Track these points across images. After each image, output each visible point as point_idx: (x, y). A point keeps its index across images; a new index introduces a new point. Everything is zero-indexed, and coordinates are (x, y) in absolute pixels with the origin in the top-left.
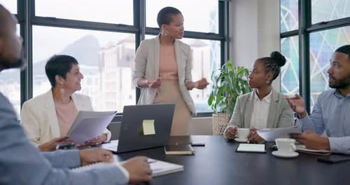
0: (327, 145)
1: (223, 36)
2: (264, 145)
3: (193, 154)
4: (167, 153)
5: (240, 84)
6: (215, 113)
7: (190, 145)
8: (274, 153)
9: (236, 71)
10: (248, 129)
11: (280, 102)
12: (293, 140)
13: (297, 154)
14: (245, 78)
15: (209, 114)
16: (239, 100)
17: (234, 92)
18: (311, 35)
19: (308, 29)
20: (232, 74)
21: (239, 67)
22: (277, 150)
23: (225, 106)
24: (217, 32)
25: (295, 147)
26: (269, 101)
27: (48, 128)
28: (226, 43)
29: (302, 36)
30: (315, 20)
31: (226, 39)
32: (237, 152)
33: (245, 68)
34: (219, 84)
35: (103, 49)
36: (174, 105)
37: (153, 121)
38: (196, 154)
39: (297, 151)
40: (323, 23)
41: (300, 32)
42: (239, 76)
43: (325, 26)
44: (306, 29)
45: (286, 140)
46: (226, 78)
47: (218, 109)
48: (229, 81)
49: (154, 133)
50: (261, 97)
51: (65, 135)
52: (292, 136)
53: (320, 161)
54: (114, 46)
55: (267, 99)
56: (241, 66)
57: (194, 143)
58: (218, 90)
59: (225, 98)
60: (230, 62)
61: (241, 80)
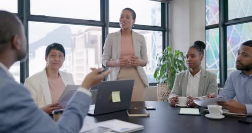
0: (245, 110)
1: (164, 28)
2: (198, 109)
3: (148, 116)
4: (130, 115)
5: (177, 63)
6: (158, 83)
7: (145, 109)
8: (207, 116)
9: (174, 54)
10: (186, 98)
11: (207, 77)
12: (221, 107)
13: (223, 117)
14: (180, 58)
15: (154, 84)
16: (178, 76)
17: (173, 68)
18: (228, 27)
19: (226, 24)
20: (171, 56)
21: (176, 51)
22: (208, 113)
23: (166, 79)
24: (160, 25)
25: (222, 112)
26: (199, 77)
27: (43, 97)
28: (166, 33)
29: (222, 28)
30: (231, 17)
31: (167, 30)
32: (179, 114)
33: (180, 51)
34: (162, 63)
35: (75, 35)
36: (134, 80)
37: (119, 92)
38: (150, 116)
39: (223, 114)
40: (237, 19)
41: (220, 26)
42: (176, 57)
43: (238, 21)
44: (224, 23)
45: (215, 106)
46: (166, 58)
47: (161, 81)
48: (169, 61)
49: (120, 101)
50: (193, 74)
51: (56, 103)
52: (219, 103)
53: (240, 122)
54: (83, 33)
55: (198, 75)
56: (177, 50)
57: (148, 108)
58: (161, 67)
59: (166, 73)
60: (169, 47)
61: (177, 60)
